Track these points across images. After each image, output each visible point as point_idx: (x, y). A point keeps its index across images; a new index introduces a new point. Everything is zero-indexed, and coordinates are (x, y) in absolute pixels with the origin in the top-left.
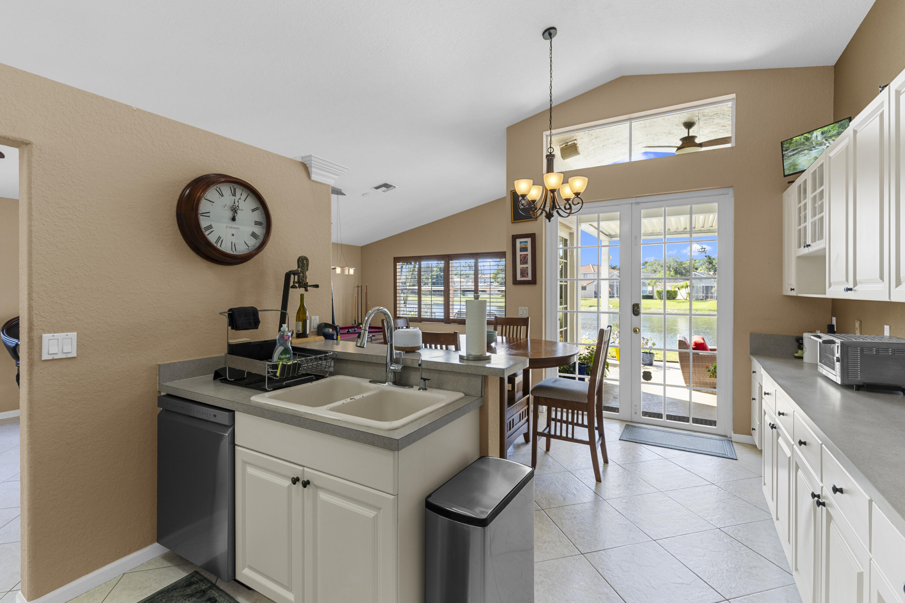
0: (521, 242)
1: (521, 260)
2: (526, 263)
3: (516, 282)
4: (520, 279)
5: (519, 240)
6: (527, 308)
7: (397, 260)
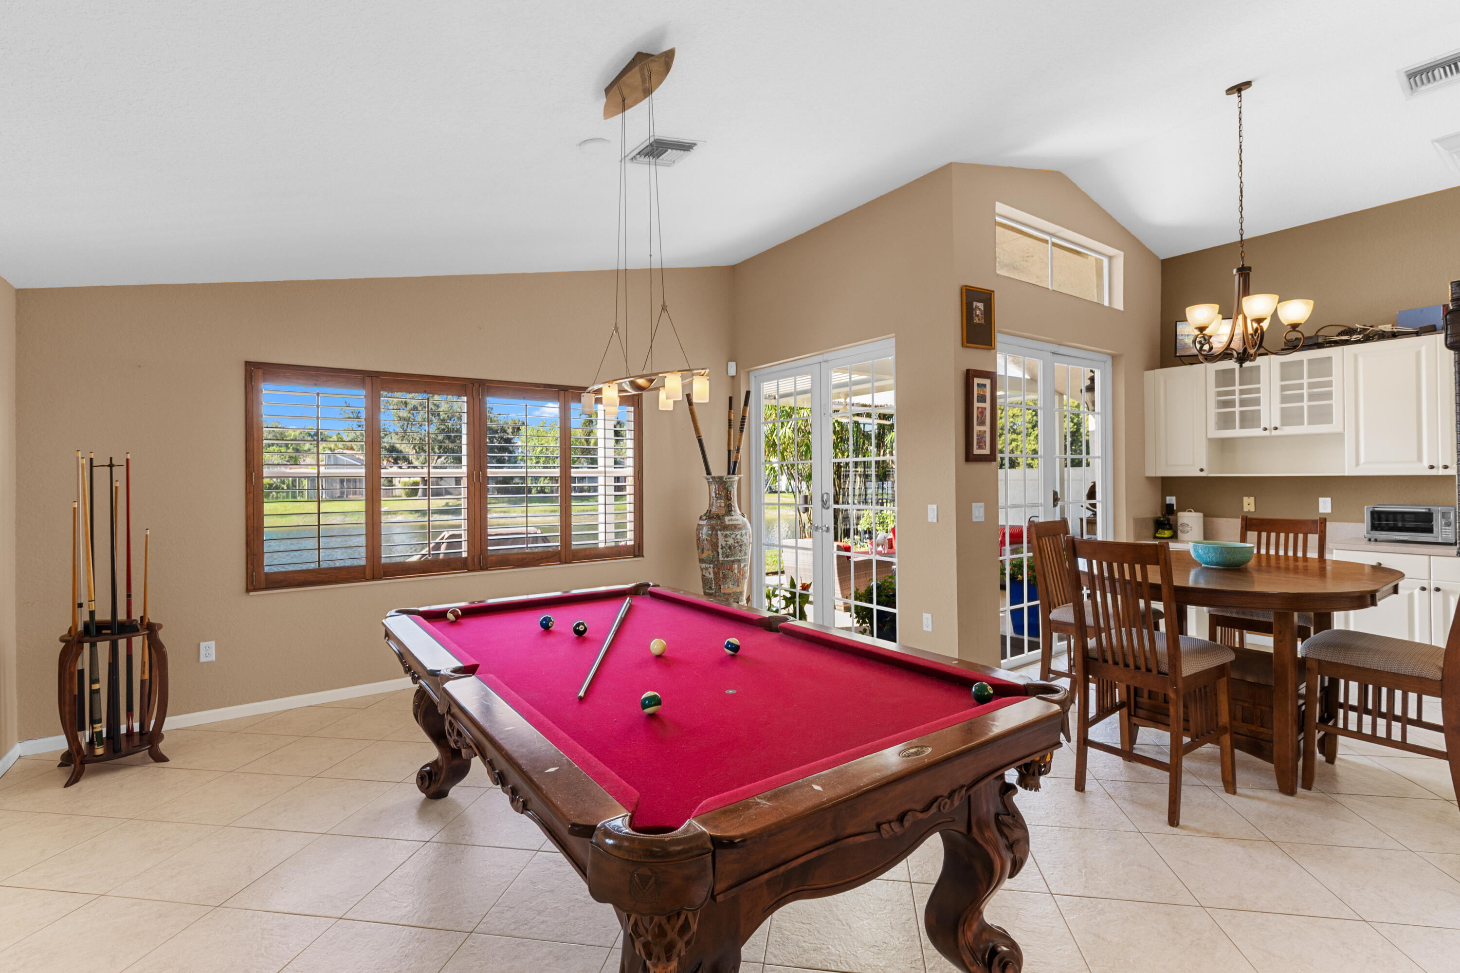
0: (977, 385)
1: (977, 417)
2: (984, 423)
3: (970, 458)
4: (976, 451)
5: (977, 381)
6: (982, 504)
7: (260, 372)
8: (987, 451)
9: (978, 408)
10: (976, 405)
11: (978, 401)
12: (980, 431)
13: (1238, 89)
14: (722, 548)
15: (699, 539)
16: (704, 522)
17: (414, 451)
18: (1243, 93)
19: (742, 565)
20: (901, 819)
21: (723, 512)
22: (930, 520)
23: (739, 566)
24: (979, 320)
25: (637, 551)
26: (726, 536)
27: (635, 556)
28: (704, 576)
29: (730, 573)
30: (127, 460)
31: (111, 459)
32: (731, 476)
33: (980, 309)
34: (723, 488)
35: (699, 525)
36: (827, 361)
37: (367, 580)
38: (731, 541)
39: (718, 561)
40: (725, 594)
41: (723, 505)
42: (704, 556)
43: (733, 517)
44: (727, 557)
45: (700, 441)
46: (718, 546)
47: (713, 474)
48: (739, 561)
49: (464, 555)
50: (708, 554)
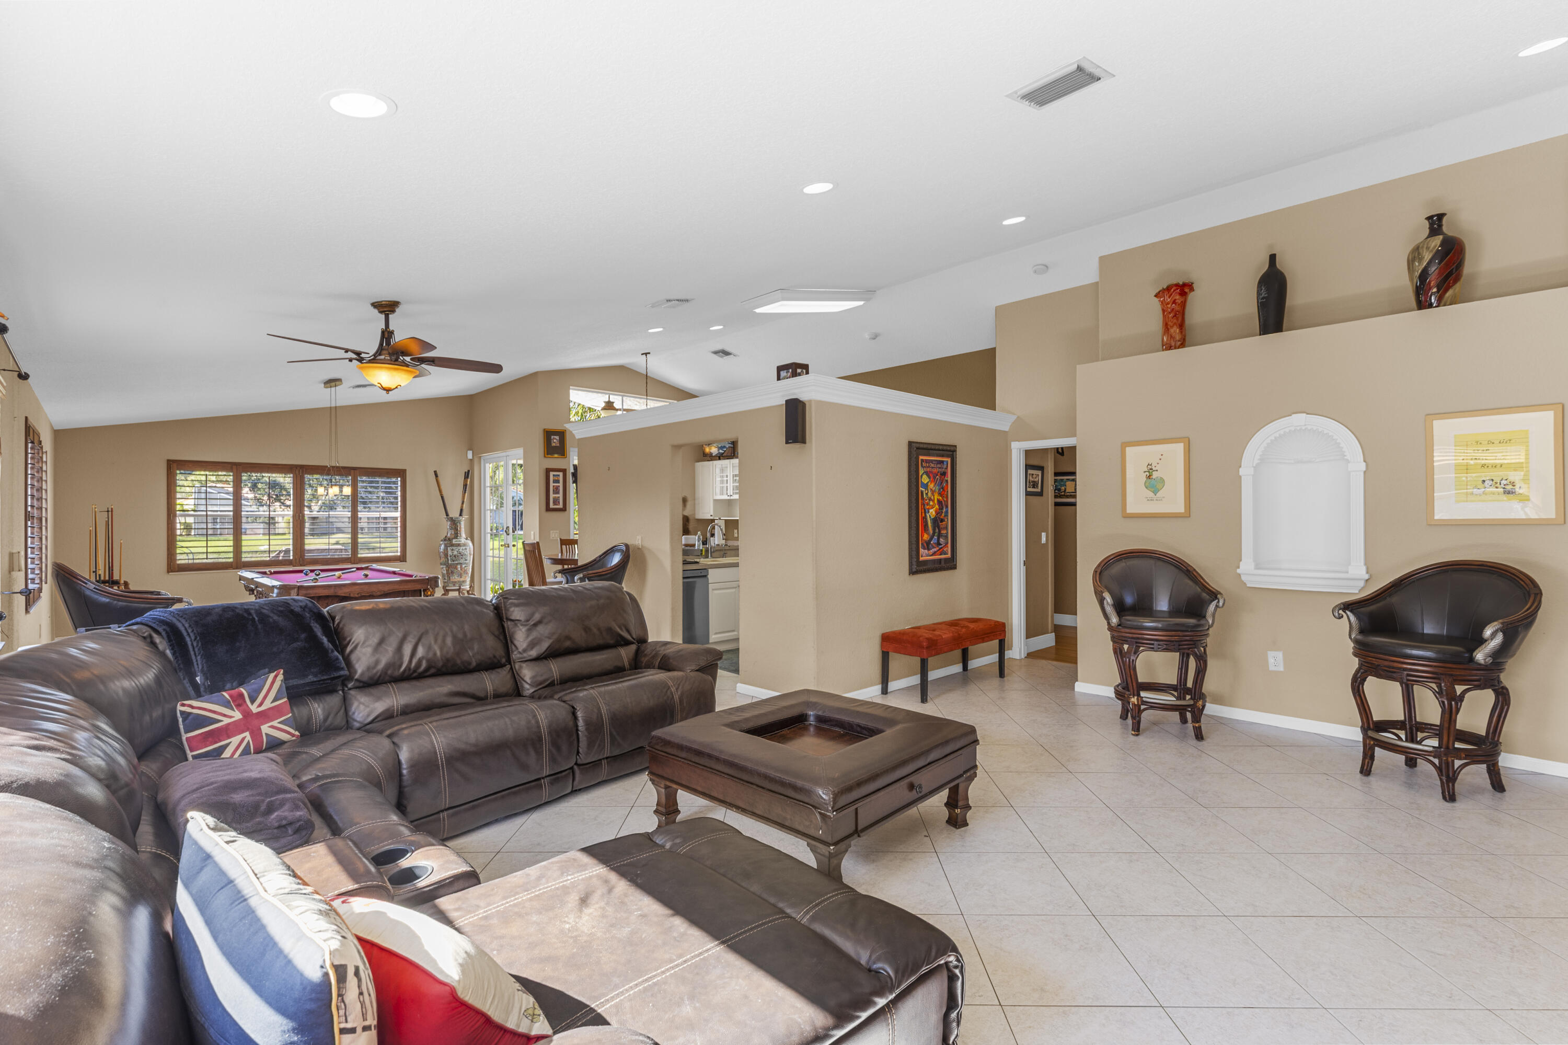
0: (554, 475)
1: (553, 490)
2: (558, 493)
3: (548, 509)
4: (552, 506)
5: (552, 473)
6: (557, 531)
7: (175, 465)
8: (561, 506)
9: (553, 486)
10: (552, 484)
11: (554, 482)
12: (555, 497)
13: (646, 354)
14: (451, 555)
15: (439, 552)
16: (441, 543)
18: (647, 356)
19: (463, 566)
21: (453, 537)
23: (461, 567)
24: (556, 444)
25: (402, 558)
26: (452, 550)
27: (401, 561)
29: (456, 571)
30: (112, 508)
31: (108, 508)
32: (462, 517)
33: (556, 439)
34: (454, 522)
35: (439, 544)
37: (234, 569)
38: (455, 553)
39: (449, 562)
40: (453, 582)
41: (454, 533)
43: (459, 540)
44: (454, 561)
45: (442, 498)
46: (449, 555)
47: (450, 516)
48: (461, 564)
49: (291, 558)
50: (443, 560)
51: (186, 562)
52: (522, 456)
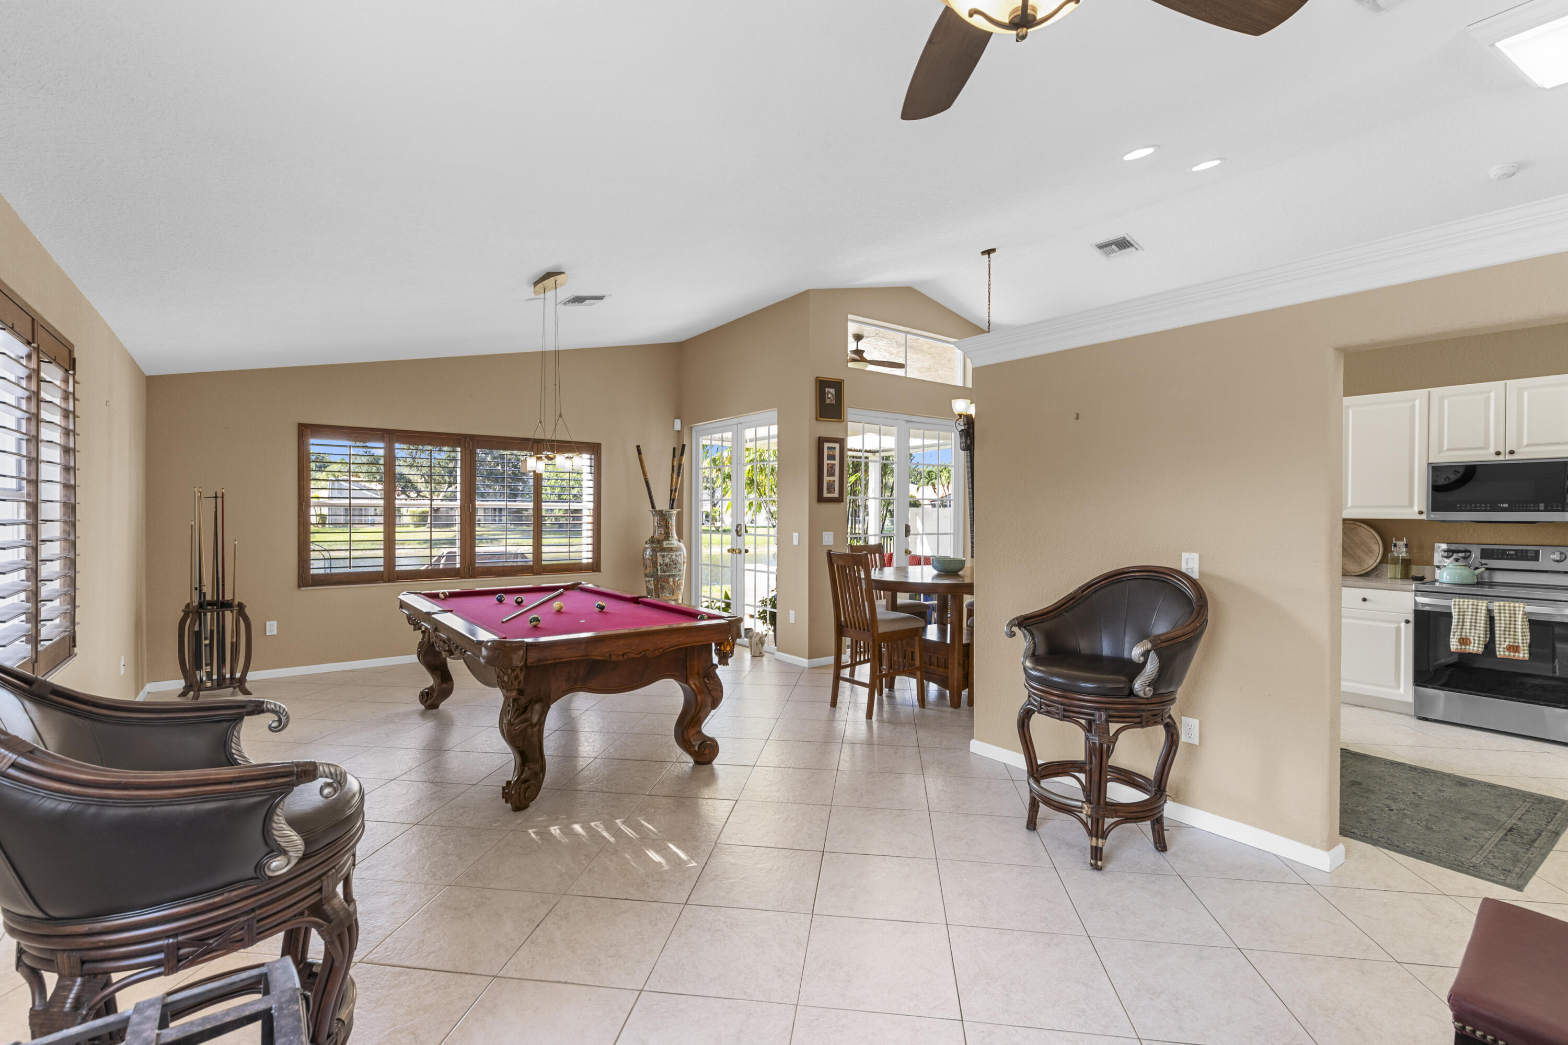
0: (828, 448)
1: (828, 471)
2: (833, 475)
3: (821, 499)
4: (826, 494)
5: (826, 445)
6: (832, 533)
7: (309, 431)
8: (836, 495)
9: (828, 464)
10: (826, 462)
11: (828, 459)
12: (830, 481)
13: (989, 252)
14: (660, 566)
15: (643, 559)
16: (648, 546)
17: (423, 479)
18: (991, 255)
19: (677, 579)
20: (623, 655)
21: (663, 538)
22: (794, 544)
23: (674, 580)
24: (831, 401)
25: (594, 569)
26: (663, 556)
27: (594, 571)
28: (647, 587)
29: (667, 585)
30: (223, 493)
31: (216, 492)
32: (671, 510)
33: (831, 393)
34: (663, 518)
35: (645, 548)
36: (741, 423)
37: (385, 582)
38: (667, 560)
39: (657, 575)
41: (663, 532)
42: (647, 571)
43: (670, 542)
44: (664, 572)
45: (647, 483)
46: (657, 564)
47: (657, 508)
48: (674, 575)
49: (458, 566)
50: (650, 570)
51: (322, 571)
52: (776, 420)
